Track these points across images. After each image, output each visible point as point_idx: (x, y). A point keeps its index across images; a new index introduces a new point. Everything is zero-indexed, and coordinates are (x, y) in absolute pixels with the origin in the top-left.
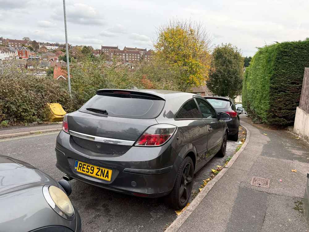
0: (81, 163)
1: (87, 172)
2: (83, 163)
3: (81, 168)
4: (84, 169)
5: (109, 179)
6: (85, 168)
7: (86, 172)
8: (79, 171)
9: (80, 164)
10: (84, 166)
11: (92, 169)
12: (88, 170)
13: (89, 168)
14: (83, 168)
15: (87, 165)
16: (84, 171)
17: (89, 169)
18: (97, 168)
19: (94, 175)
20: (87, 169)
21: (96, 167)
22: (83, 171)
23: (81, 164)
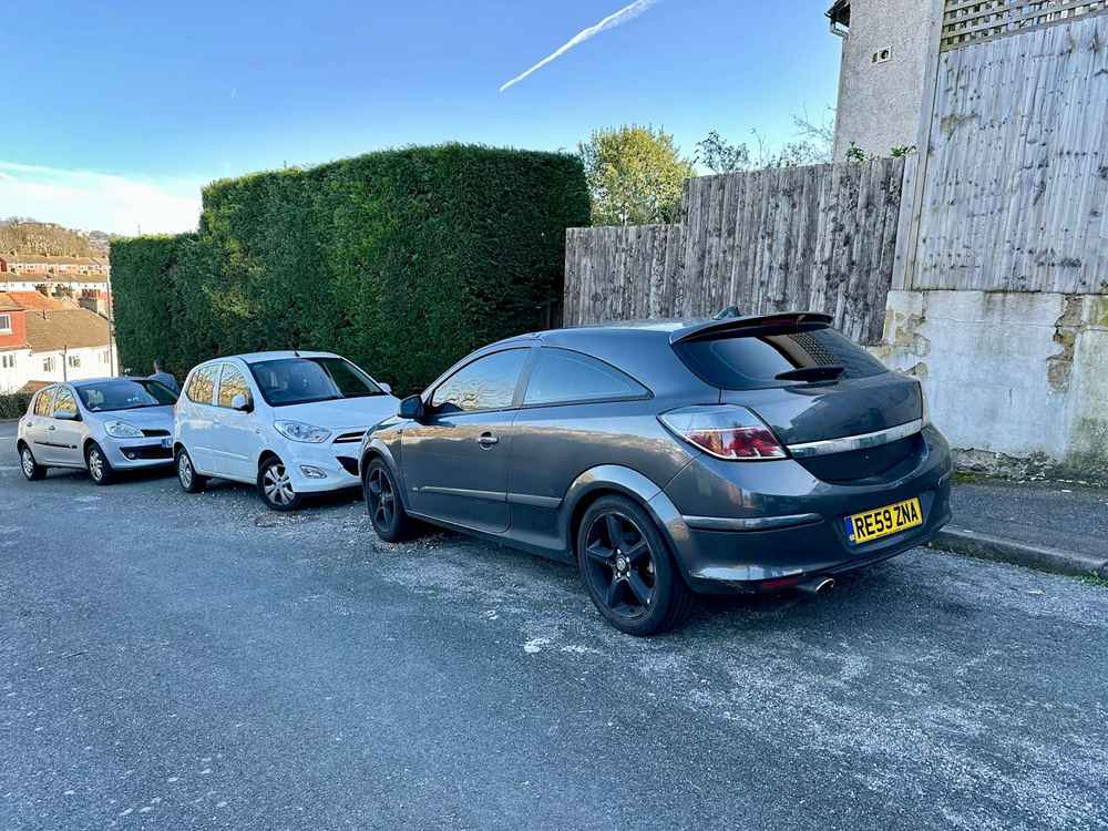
0: (857, 516)
1: (879, 530)
2: (862, 516)
3: (864, 529)
4: (871, 529)
5: (920, 521)
6: (871, 524)
7: (877, 533)
8: (863, 539)
9: (857, 520)
10: (869, 521)
11: (887, 515)
12: (880, 526)
13: (880, 518)
14: (868, 525)
15: (873, 513)
16: (873, 532)
17: (880, 521)
18: (895, 509)
19: (895, 528)
20: (877, 522)
21: (891, 508)
22: (869, 533)
23: (860, 519)
